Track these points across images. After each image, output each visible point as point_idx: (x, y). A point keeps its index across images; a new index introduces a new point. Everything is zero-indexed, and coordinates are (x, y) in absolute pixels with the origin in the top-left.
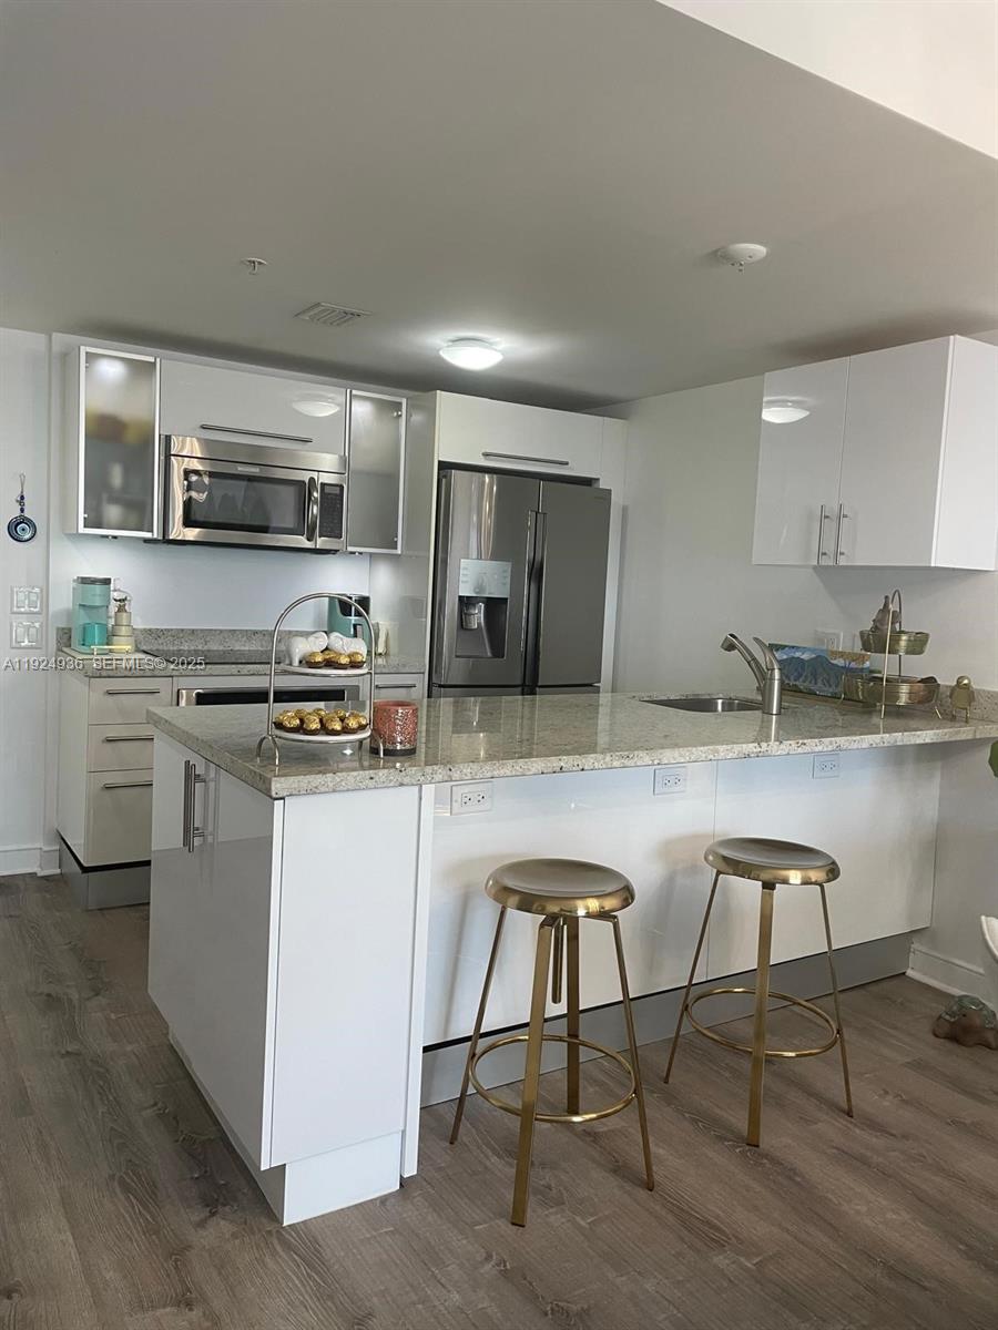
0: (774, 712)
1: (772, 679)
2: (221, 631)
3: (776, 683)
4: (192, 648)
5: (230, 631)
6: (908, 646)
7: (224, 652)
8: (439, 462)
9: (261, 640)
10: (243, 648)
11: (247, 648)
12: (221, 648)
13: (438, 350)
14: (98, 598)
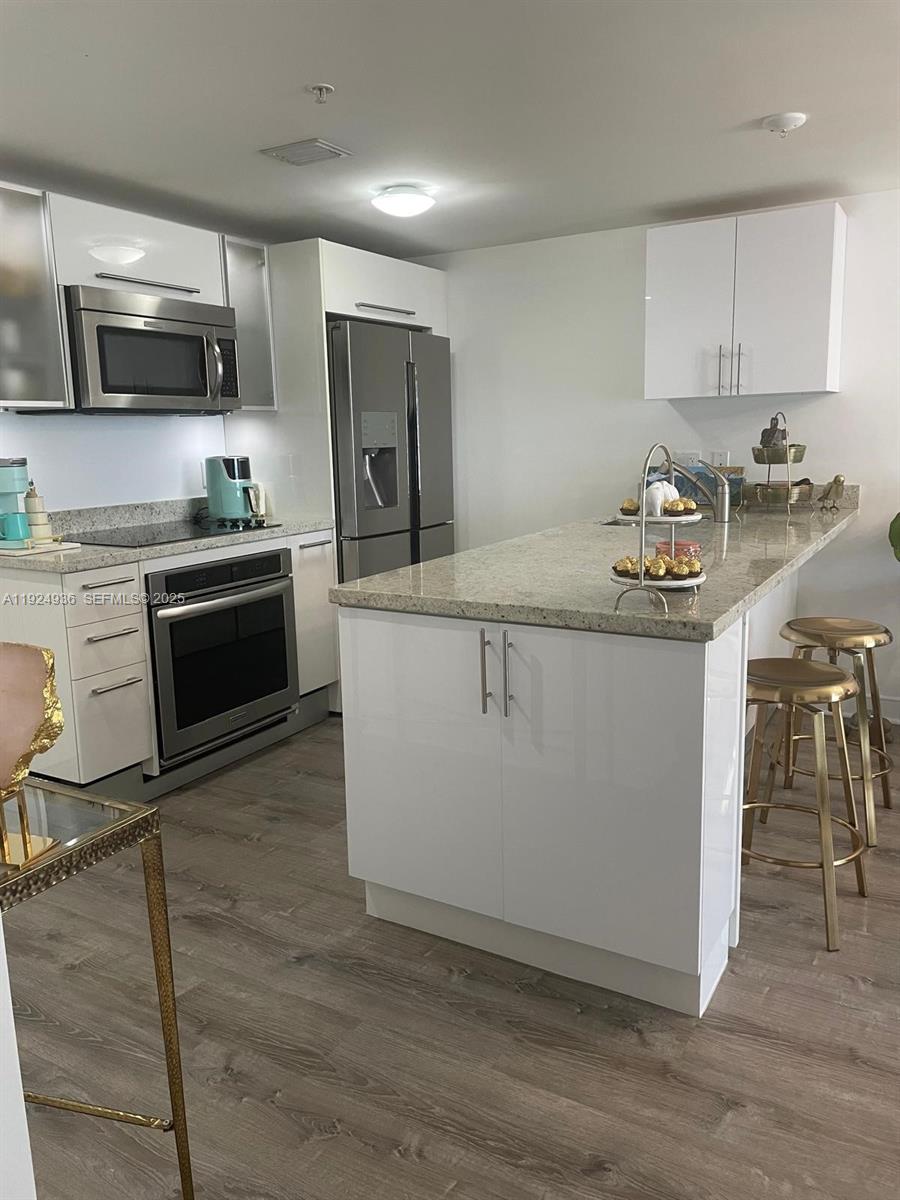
0: (727, 520)
1: (723, 493)
2: (106, 509)
3: (727, 497)
4: (81, 531)
5: (113, 507)
6: (795, 457)
7: (112, 531)
8: (326, 313)
9: (142, 514)
10: (127, 525)
11: (130, 525)
12: (108, 528)
13: (371, 199)
14: (17, 482)
